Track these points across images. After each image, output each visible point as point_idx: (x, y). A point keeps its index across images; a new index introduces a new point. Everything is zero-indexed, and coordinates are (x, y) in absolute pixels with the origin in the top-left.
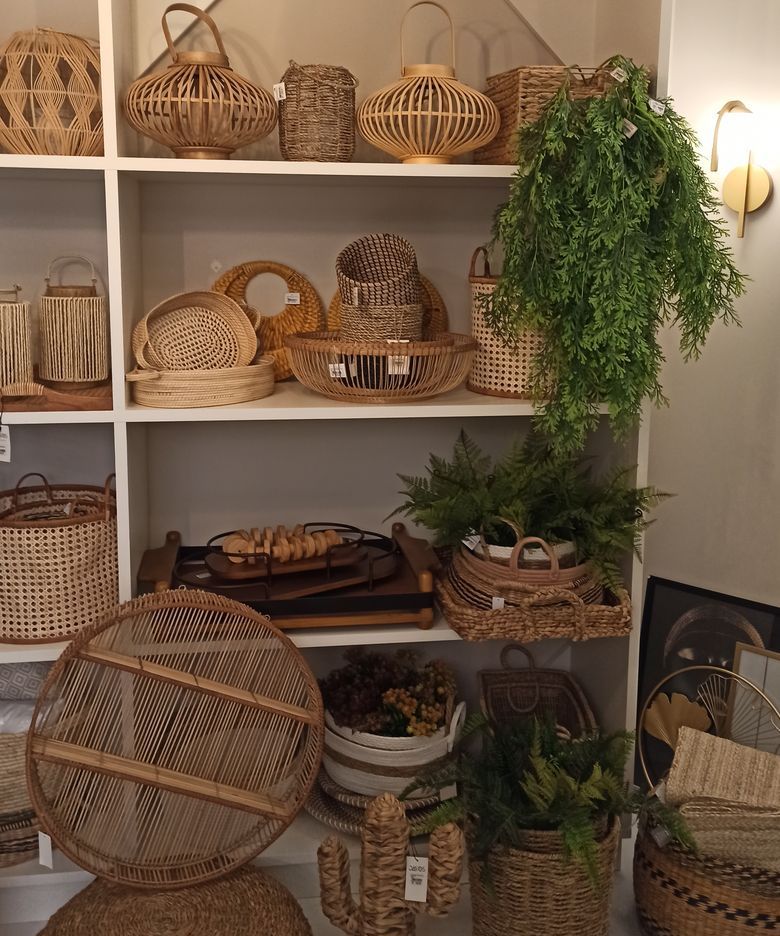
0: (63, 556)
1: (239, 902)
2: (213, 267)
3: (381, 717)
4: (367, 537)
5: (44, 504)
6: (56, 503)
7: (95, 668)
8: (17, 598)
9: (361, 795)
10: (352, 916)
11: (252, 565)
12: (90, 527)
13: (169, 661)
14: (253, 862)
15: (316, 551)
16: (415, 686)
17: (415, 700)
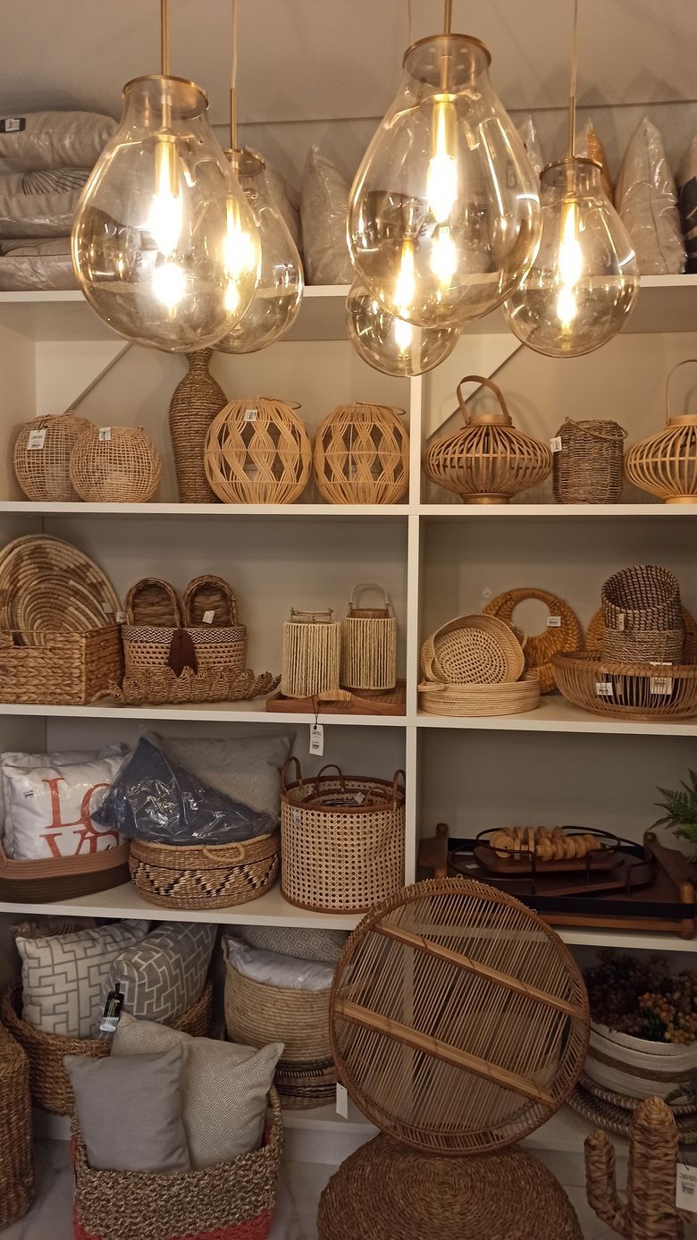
0: (358, 839)
1: (510, 1178)
2: (484, 593)
3: (639, 1019)
4: (623, 844)
5: (338, 792)
6: (347, 791)
7: (385, 940)
8: (320, 872)
9: (615, 1092)
10: (619, 1212)
11: (517, 861)
12: (380, 816)
13: (447, 942)
14: (522, 1143)
15: (576, 854)
16: (672, 993)
17: (672, 1008)
